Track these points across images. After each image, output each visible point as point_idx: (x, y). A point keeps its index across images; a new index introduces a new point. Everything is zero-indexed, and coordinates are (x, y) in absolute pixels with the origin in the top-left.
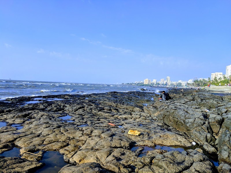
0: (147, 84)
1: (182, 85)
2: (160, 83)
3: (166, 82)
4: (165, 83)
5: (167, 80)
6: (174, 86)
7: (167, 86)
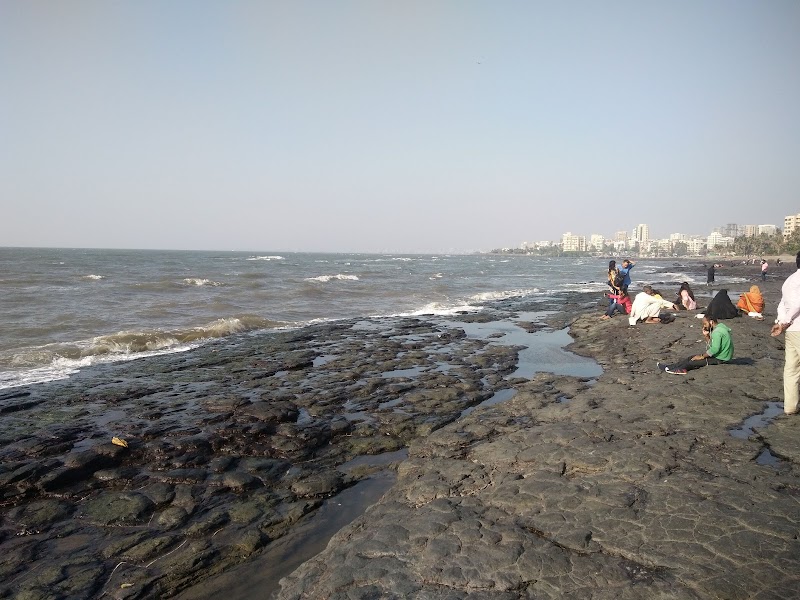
0: (573, 248)
1: (690, 248)
2: (616, 246)
3: (637, 242)
4: (632, 244)
5: (639, 237)
6: (664, 253)
7: (641, 256)
